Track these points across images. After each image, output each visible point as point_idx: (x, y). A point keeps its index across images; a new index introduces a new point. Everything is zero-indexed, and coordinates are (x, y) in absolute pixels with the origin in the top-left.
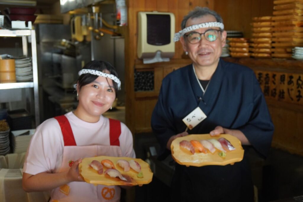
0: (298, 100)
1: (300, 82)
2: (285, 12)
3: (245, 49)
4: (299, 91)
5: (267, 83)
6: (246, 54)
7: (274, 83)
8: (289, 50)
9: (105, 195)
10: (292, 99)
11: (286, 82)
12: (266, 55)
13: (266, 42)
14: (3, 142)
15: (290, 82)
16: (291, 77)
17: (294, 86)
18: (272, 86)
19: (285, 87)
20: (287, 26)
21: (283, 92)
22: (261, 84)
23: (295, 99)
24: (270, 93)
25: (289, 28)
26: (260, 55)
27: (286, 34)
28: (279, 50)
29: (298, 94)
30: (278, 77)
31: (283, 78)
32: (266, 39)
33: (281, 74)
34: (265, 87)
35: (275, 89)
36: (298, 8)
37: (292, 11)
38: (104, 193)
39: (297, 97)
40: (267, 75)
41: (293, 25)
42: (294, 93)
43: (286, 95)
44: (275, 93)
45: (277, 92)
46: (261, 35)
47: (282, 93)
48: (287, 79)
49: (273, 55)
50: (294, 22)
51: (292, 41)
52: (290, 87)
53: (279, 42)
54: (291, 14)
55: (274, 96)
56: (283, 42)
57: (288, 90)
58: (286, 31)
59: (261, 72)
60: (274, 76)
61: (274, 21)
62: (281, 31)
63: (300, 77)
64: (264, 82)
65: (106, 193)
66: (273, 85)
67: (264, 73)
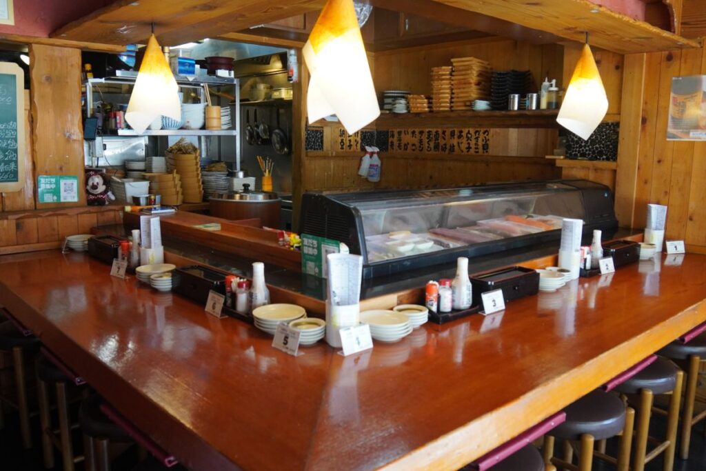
0: (468, 151)
1: (469, 136)
2: (463, 73)
3: (425, 105)
4: (469, 144)
5: (437, 139)
6: (427, 109)
7: (444, 139)
8: (468, 104)
10: (462, 151)
11: (456, 137)
12: (447, 109)
13: (447, 98)
15: (460, 137)
16: (461, 132)
17: (464, 140)
18: (442, 142)
19: (455, 141)
20: (465, 84)
21: (454, 146)
22: (430, 141)
23: (465, 150)
24: (440, 148)
25: (467, 85)
26: (441, 109)
27: (465, 90)
28: (458, 104)
29: (467, 146)
30: (448, 133)
31: (453, 134)
32: (447, 95)
33: (451, 130)
34: (435, 143)
35: (445, 145)
36: (474, 70)
37: (469, 72)
39: (467, 148)
40: (437, 132)
41: (470, 83)
42: (464, 146)
43: (456, 148)
44: (446, 148)
45: (448, 146)
46: (442, 91)
47: (452, 147)
48: (457, 133)
49: (453, 109)
50: (472, 81)
51: (470, 96)
52: (460, 141)
53: (458, 98)
54: (468, 74)
55: (445, 151)
56: (461, 97)
57: (458, 143)
58: (464, 88)
59: (430, 130)
60: (444, 133)
61: (453, 80)
62: (459, 89)
63: (469, 131)
64: (434, 138)
66: (443, 140)
67: (434, 130)
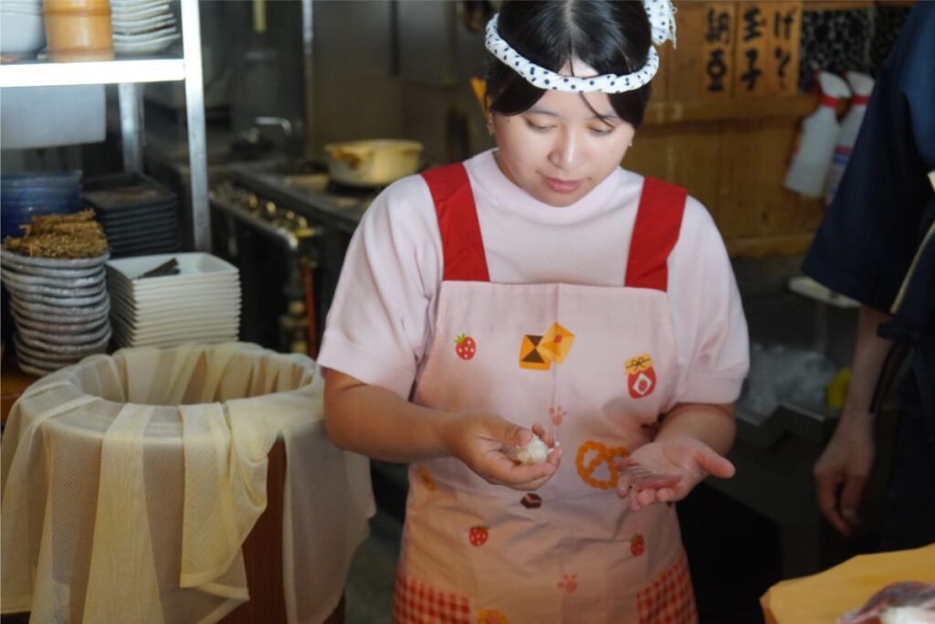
9: (591, 470)
14: (88, 301)
38: (586, 463)
65: (595, 463)
